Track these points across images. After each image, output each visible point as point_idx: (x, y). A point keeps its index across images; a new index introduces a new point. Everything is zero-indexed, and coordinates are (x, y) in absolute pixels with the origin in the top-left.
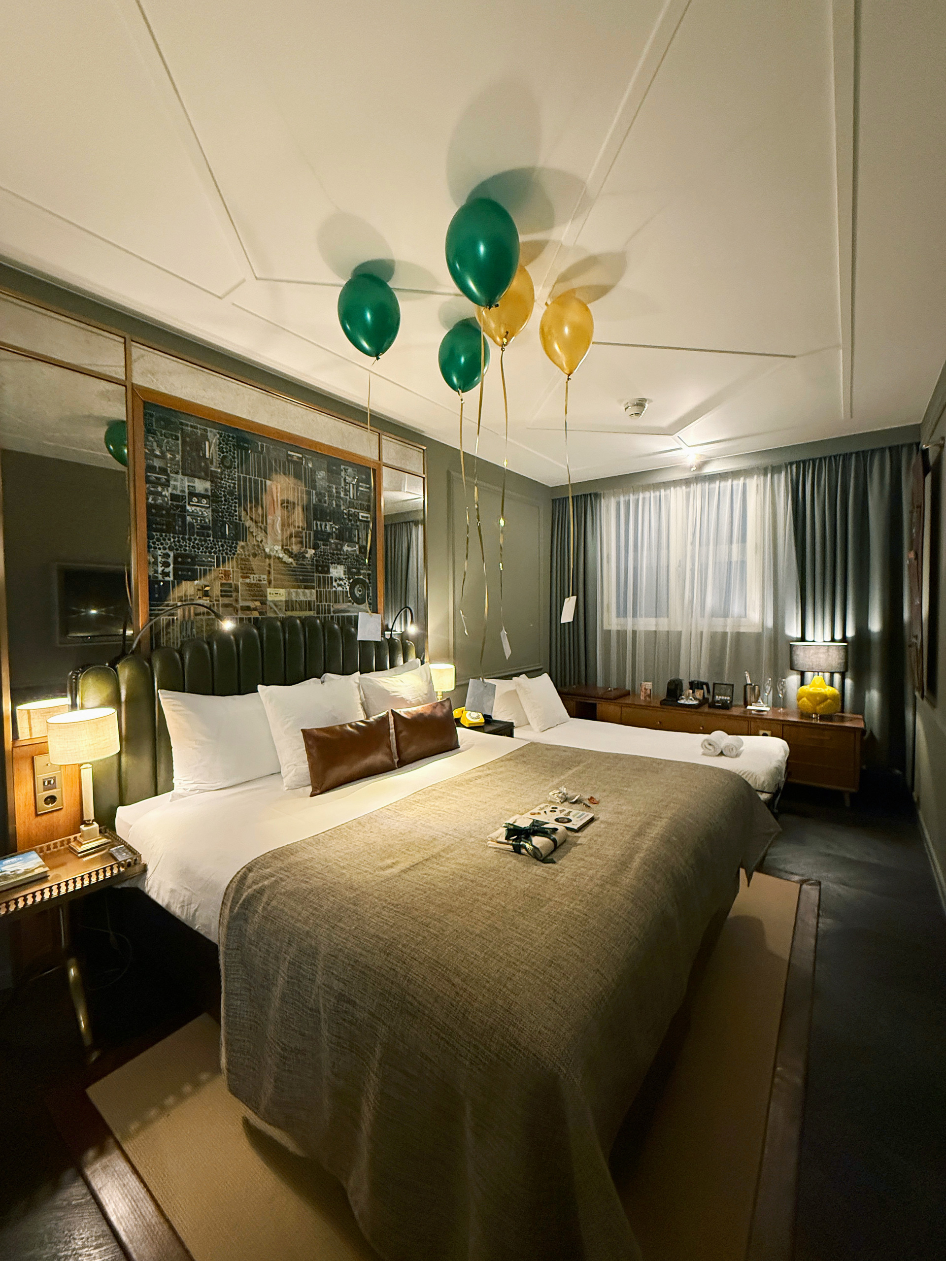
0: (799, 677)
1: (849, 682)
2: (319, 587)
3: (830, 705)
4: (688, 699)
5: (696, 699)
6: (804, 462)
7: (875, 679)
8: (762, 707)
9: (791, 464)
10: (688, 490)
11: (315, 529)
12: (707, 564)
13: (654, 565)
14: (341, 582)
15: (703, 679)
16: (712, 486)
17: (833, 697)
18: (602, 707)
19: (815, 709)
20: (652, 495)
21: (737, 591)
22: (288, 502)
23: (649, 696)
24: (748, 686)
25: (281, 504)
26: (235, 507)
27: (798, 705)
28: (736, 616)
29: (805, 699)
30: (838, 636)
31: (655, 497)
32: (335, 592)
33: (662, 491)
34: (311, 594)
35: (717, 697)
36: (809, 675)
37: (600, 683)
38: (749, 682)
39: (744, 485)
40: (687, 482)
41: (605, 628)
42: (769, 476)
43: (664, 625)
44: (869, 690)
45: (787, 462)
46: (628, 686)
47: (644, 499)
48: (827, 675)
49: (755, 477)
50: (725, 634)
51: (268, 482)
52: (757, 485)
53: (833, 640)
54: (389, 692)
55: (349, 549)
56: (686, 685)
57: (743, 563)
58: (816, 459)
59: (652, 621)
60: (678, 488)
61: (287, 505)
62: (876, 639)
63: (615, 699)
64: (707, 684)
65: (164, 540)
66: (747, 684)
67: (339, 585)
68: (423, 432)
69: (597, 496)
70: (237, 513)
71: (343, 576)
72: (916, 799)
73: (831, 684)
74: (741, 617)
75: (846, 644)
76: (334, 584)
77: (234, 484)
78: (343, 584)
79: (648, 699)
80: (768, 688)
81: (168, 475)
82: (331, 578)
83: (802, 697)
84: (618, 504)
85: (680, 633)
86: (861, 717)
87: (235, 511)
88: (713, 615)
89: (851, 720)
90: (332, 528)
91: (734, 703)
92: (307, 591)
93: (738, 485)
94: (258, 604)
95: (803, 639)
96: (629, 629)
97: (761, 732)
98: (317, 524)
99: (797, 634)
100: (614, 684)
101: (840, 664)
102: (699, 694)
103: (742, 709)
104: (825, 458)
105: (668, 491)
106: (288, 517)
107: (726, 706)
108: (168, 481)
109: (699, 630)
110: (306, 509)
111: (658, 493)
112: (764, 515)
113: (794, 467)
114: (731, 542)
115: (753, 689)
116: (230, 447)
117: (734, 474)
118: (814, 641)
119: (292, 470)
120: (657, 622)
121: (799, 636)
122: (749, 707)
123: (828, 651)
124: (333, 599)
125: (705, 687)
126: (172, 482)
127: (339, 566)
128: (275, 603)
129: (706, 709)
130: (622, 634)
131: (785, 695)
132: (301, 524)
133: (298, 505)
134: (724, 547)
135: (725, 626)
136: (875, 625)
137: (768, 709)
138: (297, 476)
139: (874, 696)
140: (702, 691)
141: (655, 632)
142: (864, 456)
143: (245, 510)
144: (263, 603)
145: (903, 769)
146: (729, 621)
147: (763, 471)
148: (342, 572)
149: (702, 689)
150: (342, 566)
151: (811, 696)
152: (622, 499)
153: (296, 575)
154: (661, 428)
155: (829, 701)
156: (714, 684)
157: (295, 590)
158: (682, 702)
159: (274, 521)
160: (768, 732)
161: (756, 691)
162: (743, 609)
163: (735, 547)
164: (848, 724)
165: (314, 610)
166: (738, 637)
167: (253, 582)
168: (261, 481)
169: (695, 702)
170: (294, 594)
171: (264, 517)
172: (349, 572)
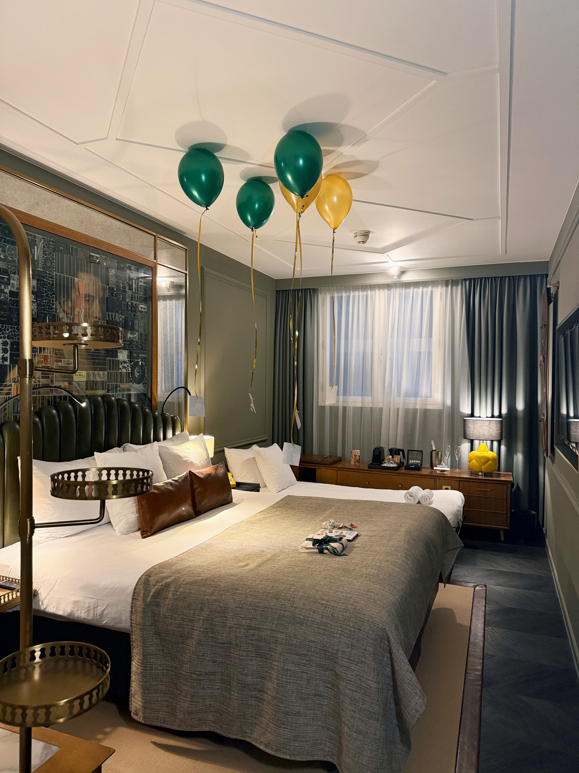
0: (469, 444)
1: (503, 448)
2: (110, 370)
3: (491, 464)
4: (390, 462)
5: (395, 462)
6: (474, 279)
7: (520, 446)
8: (444, 467)
9: (465, 280)
10: (389, 292)
11: (107, 319)
12: (403, 353)
13: (361, 351)
14: (125, 365)
15: (399, 447)
16: (408, 290)
17: (493, 459)
18: (321, 471)
19: (481, 467)
20: (360, 294)
21: (425, 375)
22: (89, 296)
23: (358, 461)
24: (434, 452)
25: (85, 298)
26: (53, 301)
27: (469, 466)
28: (423, 396)
29: (474, 460)
30: (496, 413)
31: (363, 296)
32: (121, 373)
33: (369, 292)
34: (104, 375)
35: (410, 461)
36: (476, 442)
37: (315, 452)
38: (434, 449)
39: (432, 293)
40: (388, 286)
41: (319, 405)
42: (450, 287)
43: (368, 402)
44: (516, 454)
45: (463, 278)
46: (339, 454)
47: (354, 296)
48: (489, 442)
49: (440, 287)
50: (415, 410)
51: (76, 279)
52: (441, 293)
53: (493, 416)
54: (181, 457)
55: (131, 336)
56: (386, 452)
57: (430, 353)
58: (483, 278)
59: (359, 398)
60: (381, 291)
61: (89, 299)
62: (520, 415)
63: (332, 464)
64: (403, 451)
65: (5, 330)
66: (433, 451)
67: (124, 367)
68: (185, 233)
69: (315, 291)
70: (54, 306)
71: (127, 360)
72: (545, 532)
73: (492, 450)
74: (427, 397)
75: (502, 419)
76: (121, 367)
77: (53, 281)
78: (126, 366)
79: (357, 463)
80: (448, 453)
81: (9, 276)
82: (119, 360)
83: (473, 460)
84: (333, 299)
85: (381, 410)
86: (511, 473)
87: (53, 304)
88: (407, 395)
89: (505, 476)
90: (119, 318)
91: (423, 466)
92: (101, 373)
93: (427, 292)
94: (66, 384)
95: (472, 415)
96: (341, 405)
97: (444, 487)
98: (109, 315)
99: (468, 411)
100: (327, 453)
101: (497, 434)
102: (397, 458)
103: (430, 470)
104: (488, 278)
105: (373, 292)
106: (89, 309)
107: (418, 468)
108: (9, 280)
109: (396, 406)
110: (101, 301)
111: (365, 293)
112: (445, 317)
113: (467, 282)
114: (421, 337)
115: (437, 454)
116: (51, 250)
117: (424, 284)
118: (480, 417)
119: (92, 269)
120: (362, 399)
121: (470, 412)
122: (435, 468)
123: (490, 425)
124: (119, 380)
125: (401, 453)
126: (11, 281)
127: (124, 351)
128: (78, 383)
129: (403, 470)
130: (334, 409)
131: (460, 458)
132: (98, 315)
133: (96, 298)
134: (416, 340)
135: (416, 404)
136: (520, 406)
137: (449, 469)
138: (96, 274)
139: (519, 458)
140: (399, 456)
141: (362, 408)
142: (514, 280)
143: (60, 303)
144: (70, 383)
145: (537, 511)
146: (419, 400)
147: (445, 284)
148: (126, 356)
149: (399, 454)
150: (126, 351)
151: (479, 458)
152: (336, 295)
153: (94, 359)
154: (378, 249)
155: (490, 461)
156: (408, 451)
157: (93, 372)
158: (385, 465)
159: (79, 312)
160: (449, 487)
161: (440, 455)
162: (429, 390)
163: (424, 339)
164: (503, 479)
165: (106, 389)
166: (426, 412)
167: (63, 365)
168: (71, 279)
169: (395, 465)
170: (92, 375)
171: (73, 309)
172: (130, 356)
